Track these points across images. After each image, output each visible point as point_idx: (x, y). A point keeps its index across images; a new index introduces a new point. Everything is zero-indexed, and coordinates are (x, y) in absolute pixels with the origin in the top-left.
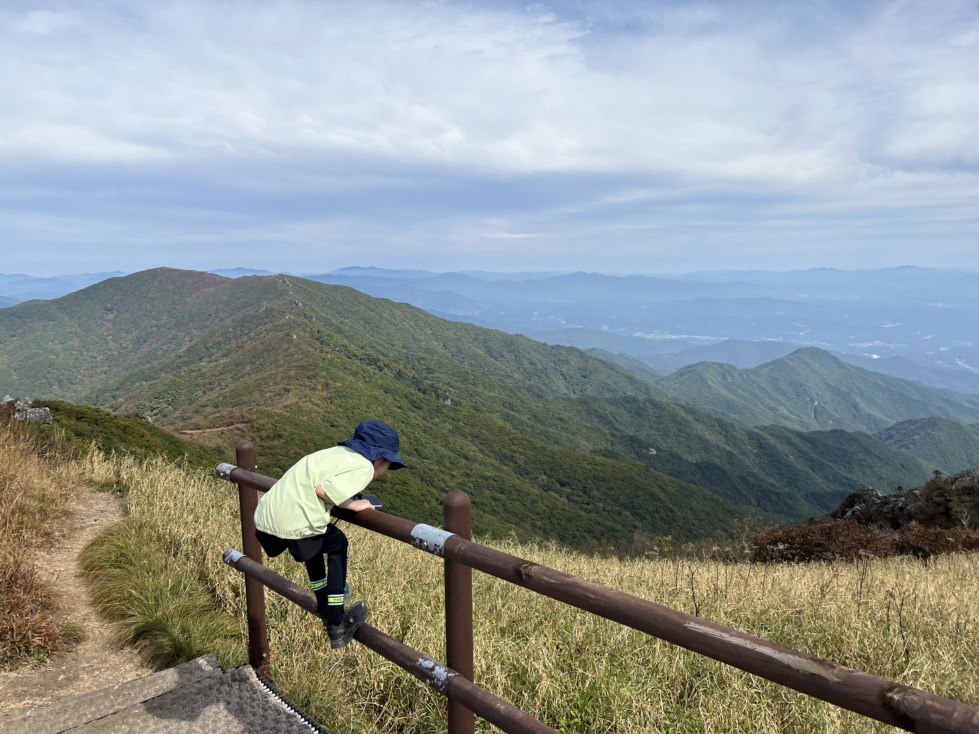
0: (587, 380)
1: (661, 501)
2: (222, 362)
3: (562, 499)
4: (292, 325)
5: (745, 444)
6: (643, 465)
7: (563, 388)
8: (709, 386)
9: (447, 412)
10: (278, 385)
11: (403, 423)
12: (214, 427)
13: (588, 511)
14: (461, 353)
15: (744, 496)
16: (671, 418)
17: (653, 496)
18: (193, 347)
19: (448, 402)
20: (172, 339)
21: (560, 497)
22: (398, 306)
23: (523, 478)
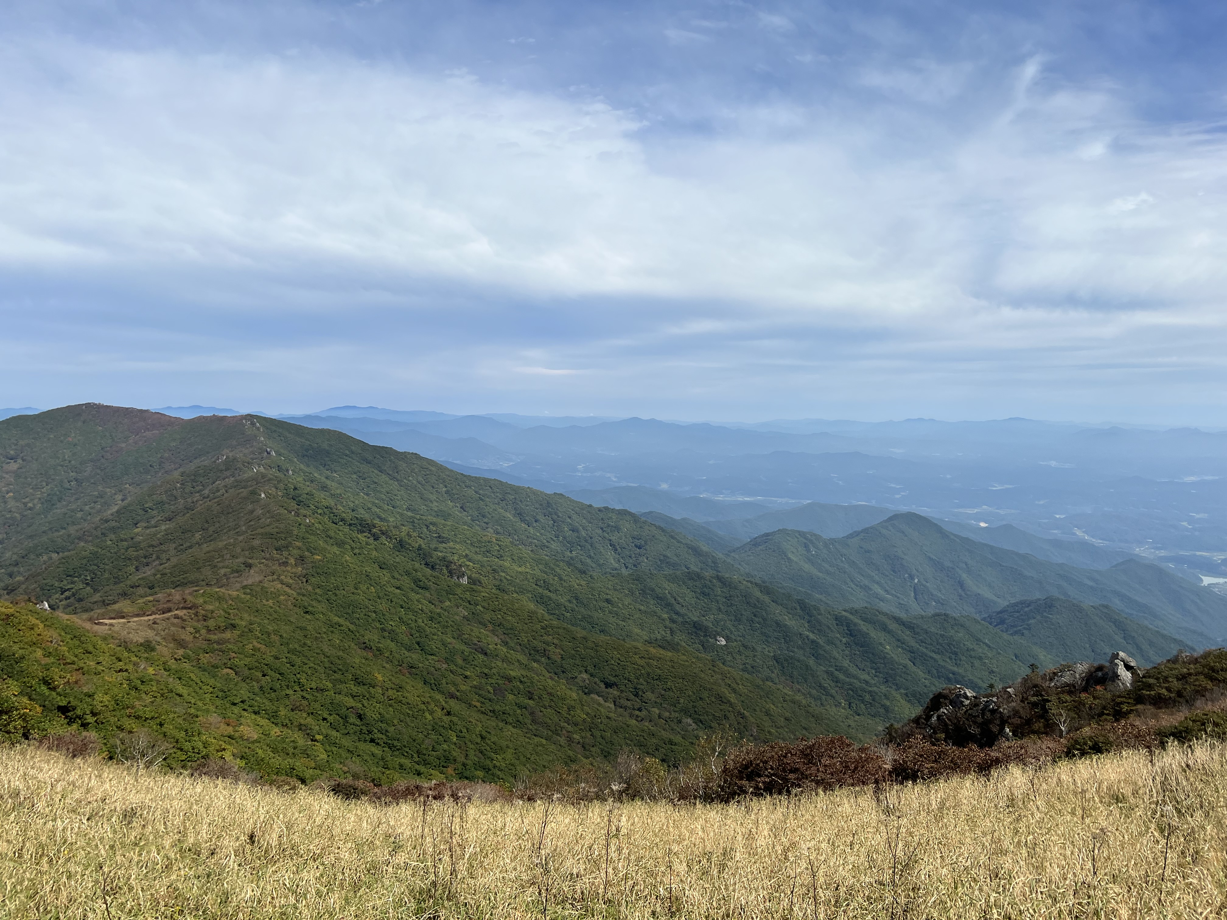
0: (642, 551)
1: (731, 704)
2: (163, 528)
3: (607, 704)
4: (261, 480)
5: (832, 631)
6: (709, 658)
7: (613, 562)
8: (789, 559)
9: (461, 594)
10: (237, 558)
11: (403, 608)
12: (144, 615)
13: (639, 719)
14: (484, 516)
15: (832, 696)
16: (744, 598)
17: (721, 699)
18: (125, 507)
19: (465, 581)
20: (97, 497)
21: (605, 701)
22: (403, 456)
23: (558, 677)
